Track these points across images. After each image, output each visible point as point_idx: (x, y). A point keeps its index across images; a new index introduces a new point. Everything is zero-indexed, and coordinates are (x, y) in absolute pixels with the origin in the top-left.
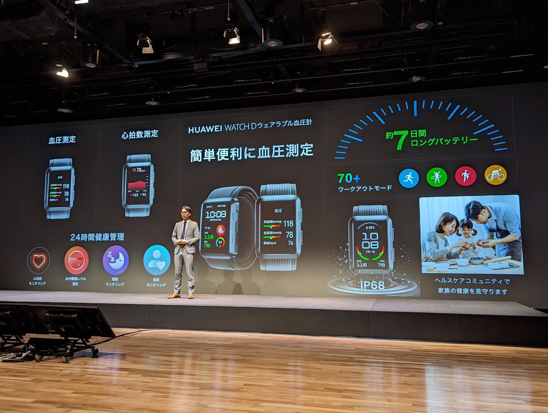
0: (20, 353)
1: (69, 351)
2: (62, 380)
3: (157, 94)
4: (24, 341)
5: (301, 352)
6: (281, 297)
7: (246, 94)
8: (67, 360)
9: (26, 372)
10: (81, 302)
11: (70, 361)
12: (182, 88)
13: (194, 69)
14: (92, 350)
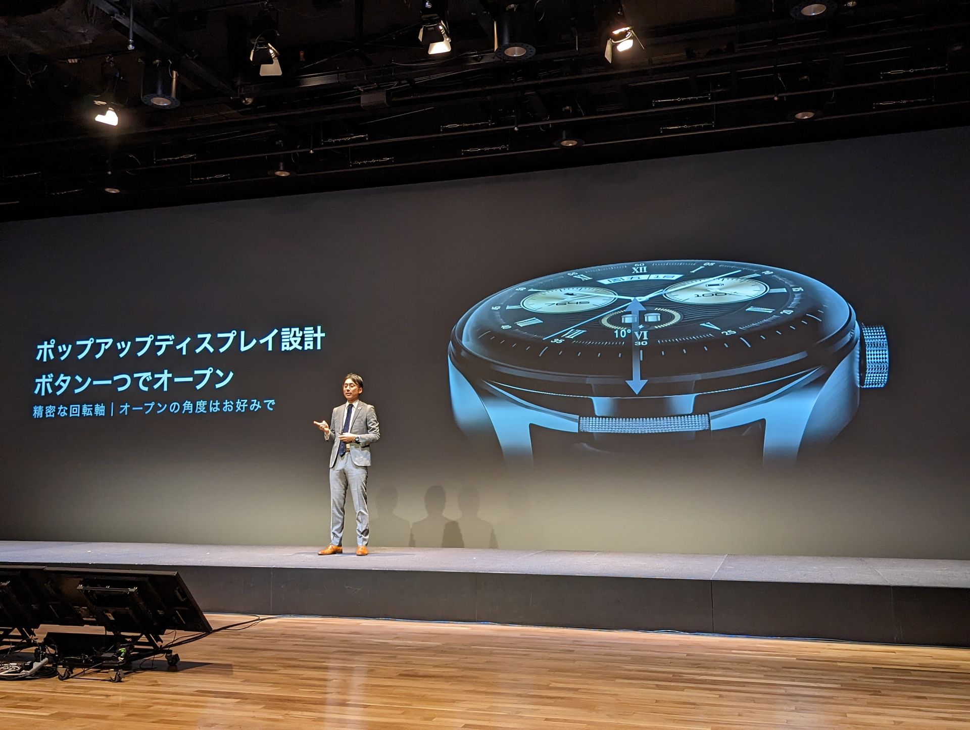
0: (29, 662)
1: (122, 659)
2: (108, 716)
3: (291, 153)
4: (37, 639)
5: (577, 663)
6: (537, 553)
7: (464, 152)
8: (119, 677)
9: (40, 699)
10: (145, 563)
11: (124, 677)
12: (337, 143)
13: (362, 106)
14: (166, 656)
